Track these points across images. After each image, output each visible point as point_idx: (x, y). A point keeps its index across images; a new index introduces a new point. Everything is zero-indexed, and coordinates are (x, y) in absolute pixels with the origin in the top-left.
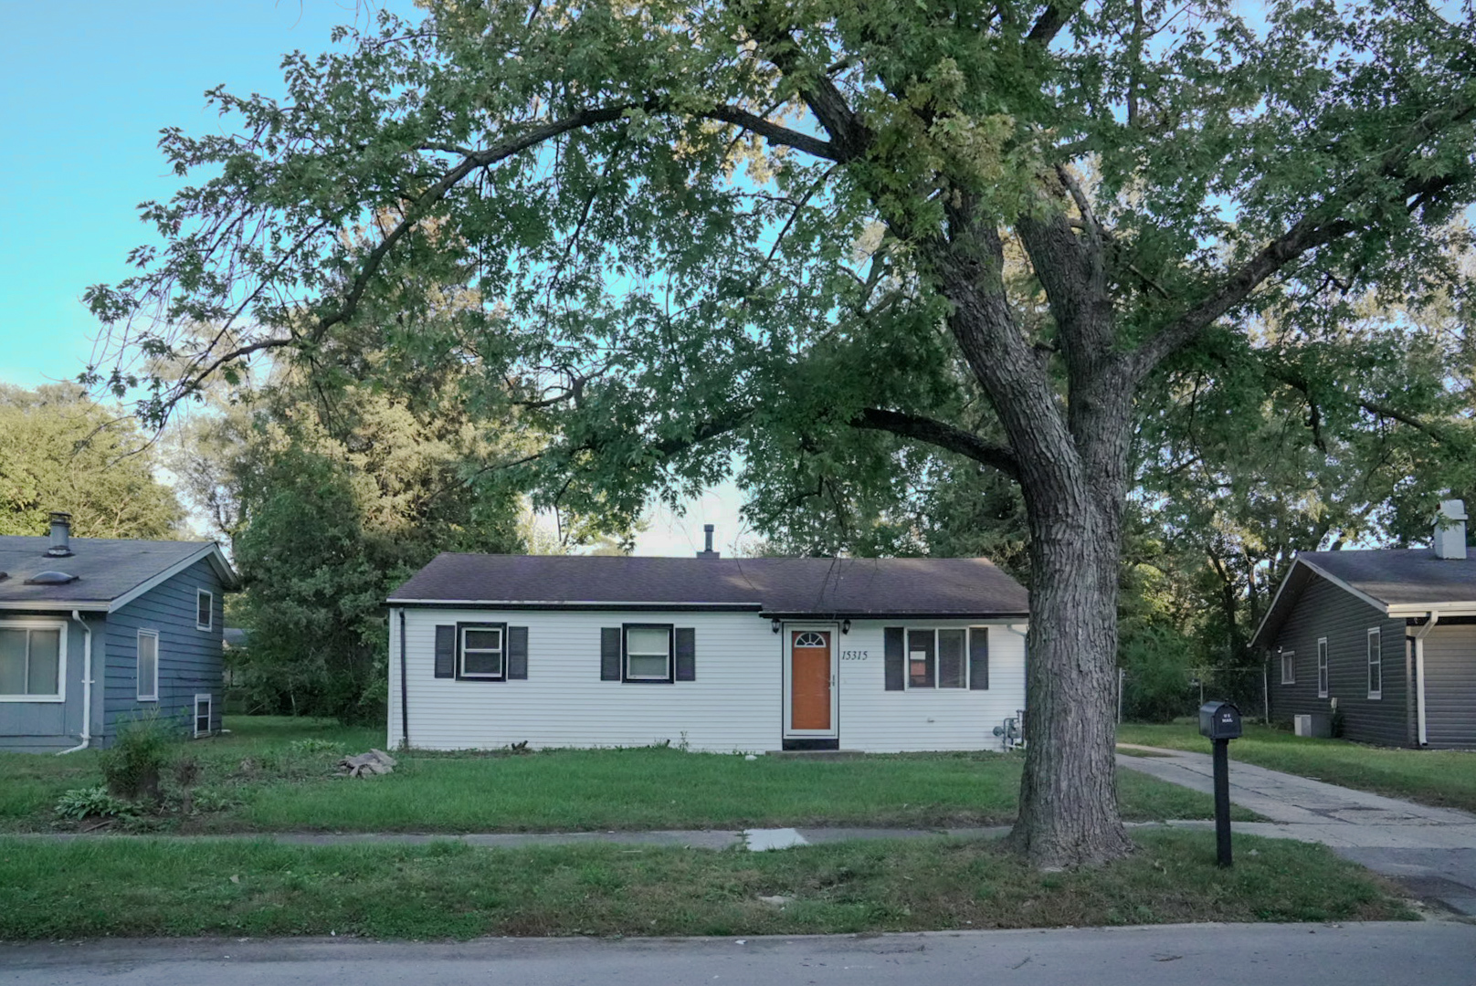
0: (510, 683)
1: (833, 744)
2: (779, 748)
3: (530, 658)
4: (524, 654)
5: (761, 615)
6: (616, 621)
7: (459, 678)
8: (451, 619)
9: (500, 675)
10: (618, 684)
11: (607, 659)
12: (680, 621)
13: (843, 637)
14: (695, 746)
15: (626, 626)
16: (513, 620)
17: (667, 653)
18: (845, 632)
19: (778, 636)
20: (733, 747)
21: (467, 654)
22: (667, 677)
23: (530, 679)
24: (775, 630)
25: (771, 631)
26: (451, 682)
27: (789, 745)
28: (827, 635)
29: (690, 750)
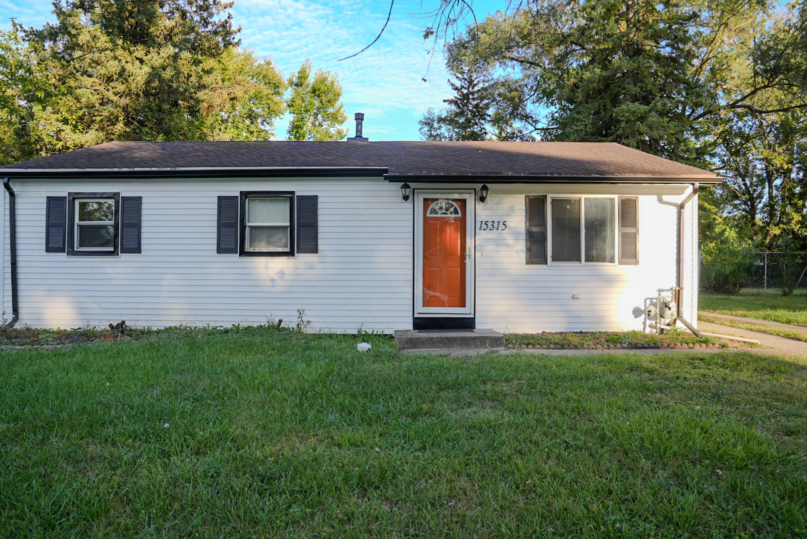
0: (124, 257)
1: (468, 324)
2: (411, 327)
3: (143, 230)
4: (138, 226)
5: (386, 178)
6: (233, 189)
7: (72, 253)
8: (62, 190)
9: (112, 249)
10: (235, 257)
11: (222, 229)
12: (302, 188)
13: (480, 206)
14: (317, 324)
15: (245, 195)
16: (127, 189)
17: (288, 224)
18: (482, 199)
19: (408, 205)
20: (358, 326)
21: (80, 227)
22: (287, 250)
23: (143, 253)
24: (406, 198)
25: (401, 199)
26: (63, 256)
27: (420, 324)
28: (463, 202)
29: (309, 330)
